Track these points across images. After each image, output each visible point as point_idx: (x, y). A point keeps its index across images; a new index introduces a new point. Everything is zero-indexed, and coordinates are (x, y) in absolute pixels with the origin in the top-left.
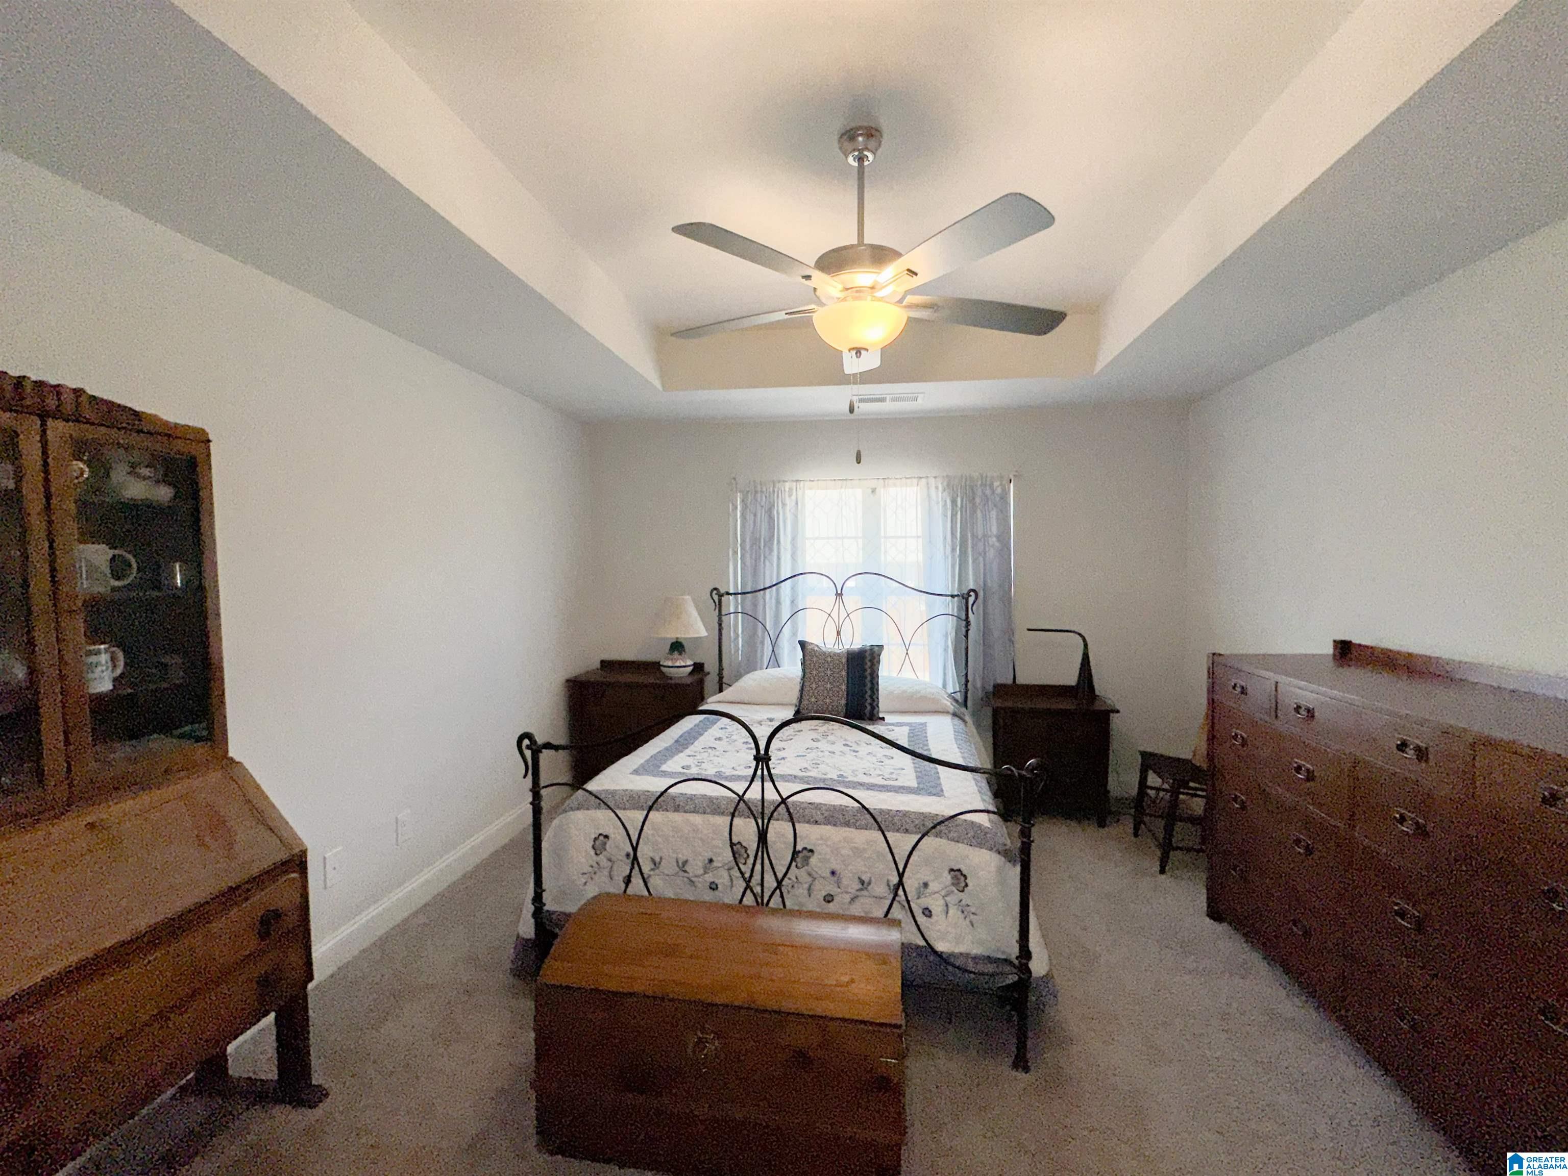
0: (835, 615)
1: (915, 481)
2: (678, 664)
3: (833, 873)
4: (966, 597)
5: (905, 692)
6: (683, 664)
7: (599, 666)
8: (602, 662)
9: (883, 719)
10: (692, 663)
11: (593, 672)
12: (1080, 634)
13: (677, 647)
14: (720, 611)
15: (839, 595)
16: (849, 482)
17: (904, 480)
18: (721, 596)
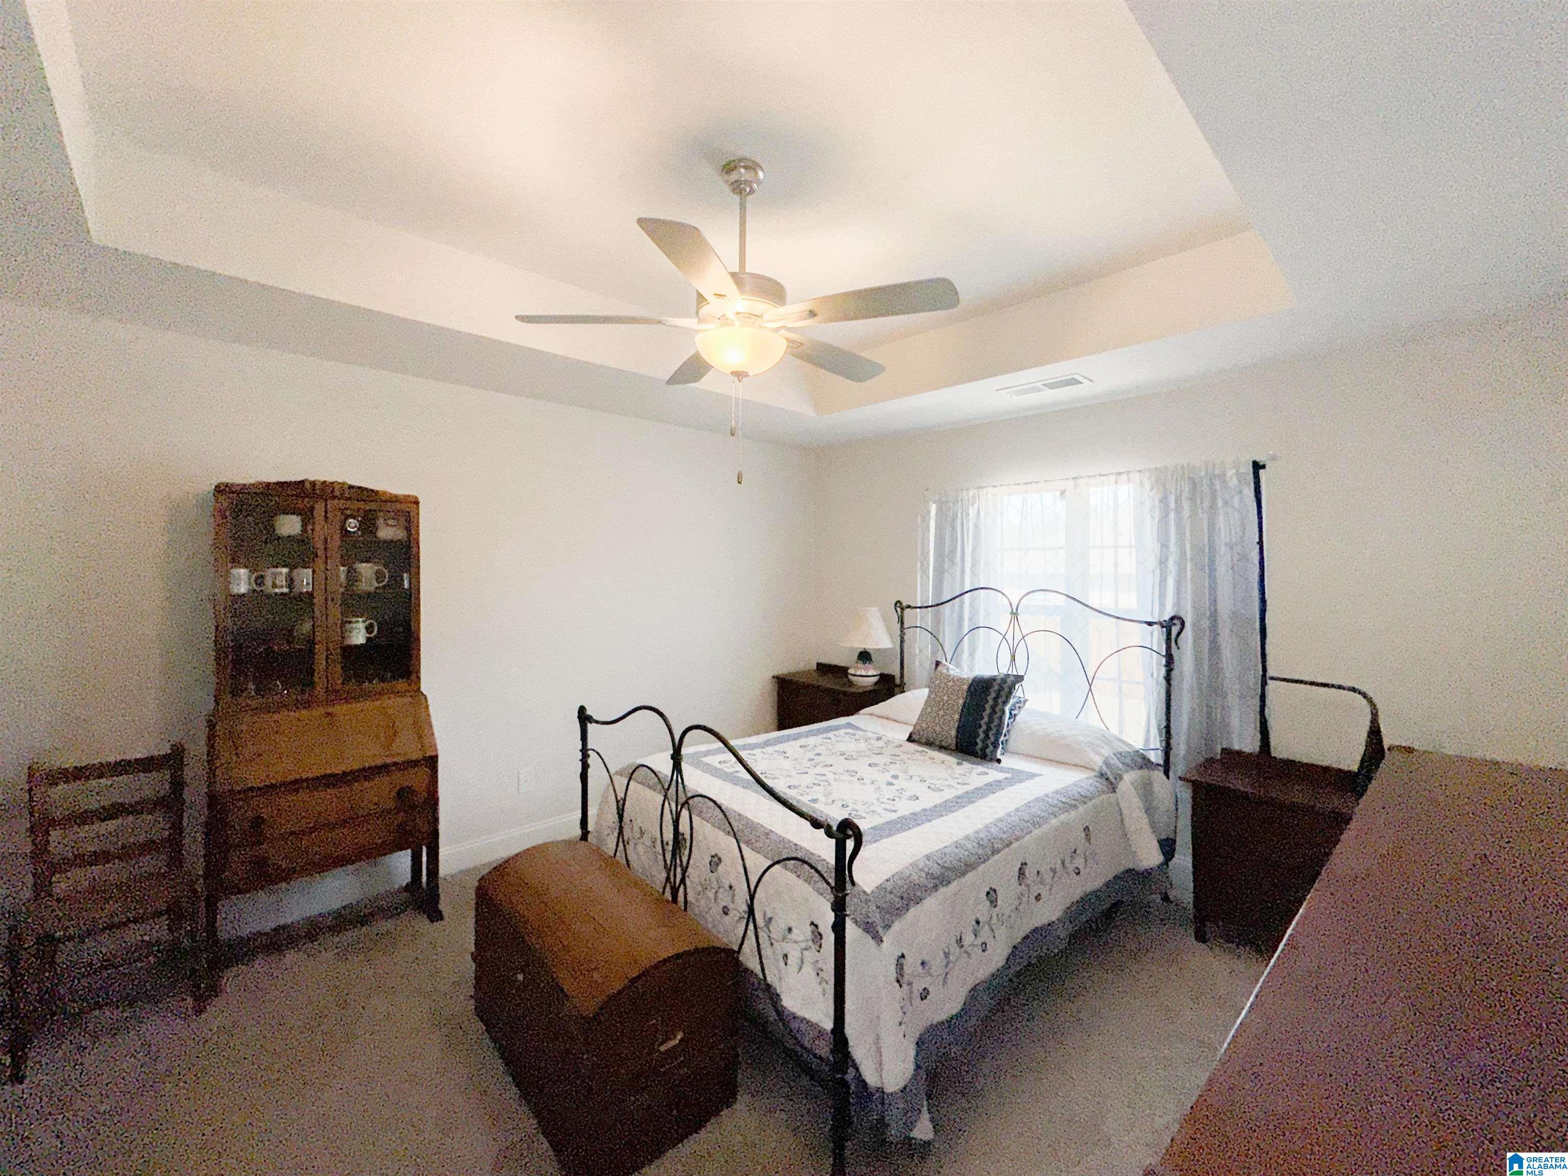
0: (1009, 636)
1: (1113, 478)
2: (858, 673)
3: (731, 887)
4: (1167, 626)
5: (1049, 735)
6: (863, 673)
7: (815, 667)
8: (818, 664)
9: (999, 761)
10: (879, 673)
11: (806, 673)
12: (1365, 696)
13: (865, 656)
14: (902, 623)
15: (1015, 614)
16: (1034, 485)
17: (1098, 477)
18: (902, 609)
